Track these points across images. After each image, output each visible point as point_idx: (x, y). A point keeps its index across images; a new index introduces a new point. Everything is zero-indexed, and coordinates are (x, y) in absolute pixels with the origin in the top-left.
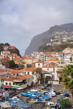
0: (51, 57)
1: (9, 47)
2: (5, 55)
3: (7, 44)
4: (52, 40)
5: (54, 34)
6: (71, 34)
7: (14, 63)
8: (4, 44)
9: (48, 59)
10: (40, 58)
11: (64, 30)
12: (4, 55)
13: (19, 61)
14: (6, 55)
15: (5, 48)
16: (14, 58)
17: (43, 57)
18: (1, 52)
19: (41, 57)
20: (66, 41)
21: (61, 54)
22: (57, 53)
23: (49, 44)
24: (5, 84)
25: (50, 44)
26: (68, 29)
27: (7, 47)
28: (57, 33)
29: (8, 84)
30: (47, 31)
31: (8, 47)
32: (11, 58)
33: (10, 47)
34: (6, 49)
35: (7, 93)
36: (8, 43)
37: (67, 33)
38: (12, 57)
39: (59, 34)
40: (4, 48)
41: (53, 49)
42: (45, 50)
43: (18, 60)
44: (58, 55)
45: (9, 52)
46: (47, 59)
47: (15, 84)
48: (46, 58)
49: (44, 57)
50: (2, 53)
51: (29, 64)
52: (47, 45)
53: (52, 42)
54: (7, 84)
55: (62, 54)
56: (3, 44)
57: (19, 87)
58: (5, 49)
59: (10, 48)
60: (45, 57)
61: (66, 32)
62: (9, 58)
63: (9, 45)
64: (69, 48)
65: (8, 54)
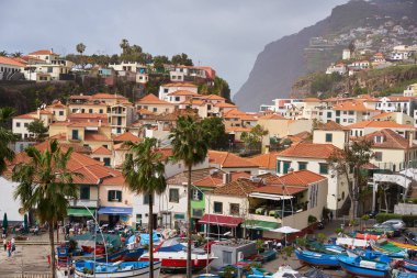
0: (364, 114)
1: (191, 71)
2: (177, 99)
3: (183, 60)
4: (346, 55)
7: (223, 128)
8: (170, 59)
9: (351, 121)
10: (317, 116)
12: (173, 101)
13: (237, 125)
14: (182, 99)
15: (177, 73)
16: (215, 110)
17: (329, 115)
18: (162, 89)
19: (321, 114)
20: (406, 58)
21: (402, 104)
22: (384, 100)
23: (335, 69)
24: (210, 210)
25: (341, 70)
26: (403, 15)
27: (181, 71)
28: (360, 29)
29: (226, 211)
30: (318, 23)
31: (185, 71)
32: (203, 113)
33: (196, 70)
34: (180, 77)
35: (233, 249)
36: (185, 56)
37: (400, 30)
38: (209, 108)
39: (367, 33)
40: (172, 74)
41: (357, 84)
42: (319, 94)
43: (236, 119)
44: (389, 105)
45: (194, 90)
46: (345, 120)
47: (259, 210)
48: (342, 117)
49: (334, 114)
50: (166, 91)
51: (279, 140)
52: (327, 72)
53: (347, 62)
54: (218, 207)
55: (408, 104)
56: (165, 60)
57: (278, 226)
58: (174, 77)
59: (194, 75)
60: (338, 113)
61: (396, 28)
62: (196, 111)
63: (189, 63)
65: (188, 97)
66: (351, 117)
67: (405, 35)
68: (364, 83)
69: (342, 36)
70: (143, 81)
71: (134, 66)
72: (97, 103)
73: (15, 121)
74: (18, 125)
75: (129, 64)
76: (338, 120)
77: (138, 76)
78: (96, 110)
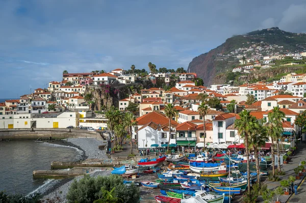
0: (268, 91)
1: (188, 75)
2: (187, 89)
5: (234, 51)
6: (269, 50)
8: (175, 70)
9: (263, 95)
11: (253, 44)
12: (185, 90)
14: (189, 89)
15: (182, 77)
18: (177, 84)
21: (284, 86)
23: (237, 70)
27: (184, 75)
28: (240, 49)
34: (184, 79)
36: (182, 68)
37: (260, 48)
39: (243, 51)
40: (180, 77)
41: (254, 77)
44: (278, 87)
45: (194, 84)
46: (259, 95)
49: (254, 92)
50: (180, 85)
52: (233, 71)
58: (181, 79)
59: (190, 77)
60: (256, 92)
61: (258, 48)
63: (186, 72)
64: (294, 74)
65: (192, 88)
66: (262, 93)
67: (263, 50)
68: (257, 76)
69: (231, 53)
70: (168, 81)
71: (164, 75)
72: (154, 92)
73: (120, 102)
74: (122, 104)
75: (162, 74)
76: (256, 95)
77: (166, 79)
78: (154, 96)
